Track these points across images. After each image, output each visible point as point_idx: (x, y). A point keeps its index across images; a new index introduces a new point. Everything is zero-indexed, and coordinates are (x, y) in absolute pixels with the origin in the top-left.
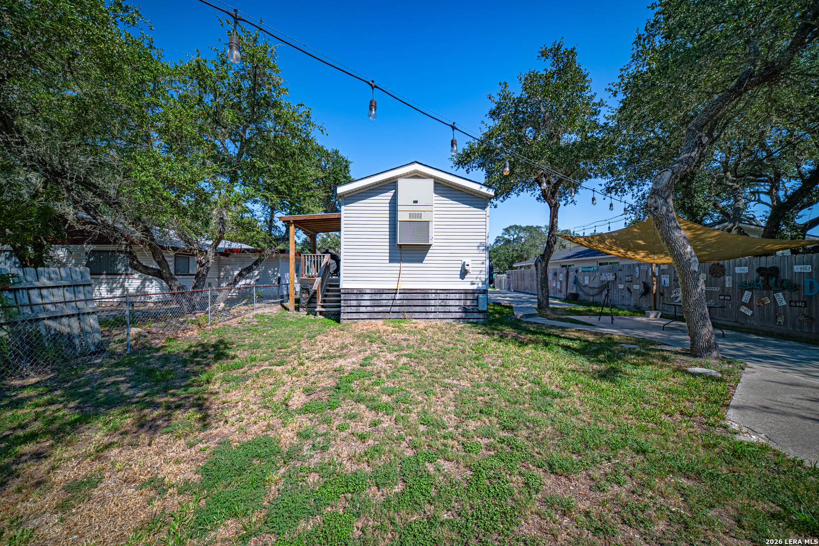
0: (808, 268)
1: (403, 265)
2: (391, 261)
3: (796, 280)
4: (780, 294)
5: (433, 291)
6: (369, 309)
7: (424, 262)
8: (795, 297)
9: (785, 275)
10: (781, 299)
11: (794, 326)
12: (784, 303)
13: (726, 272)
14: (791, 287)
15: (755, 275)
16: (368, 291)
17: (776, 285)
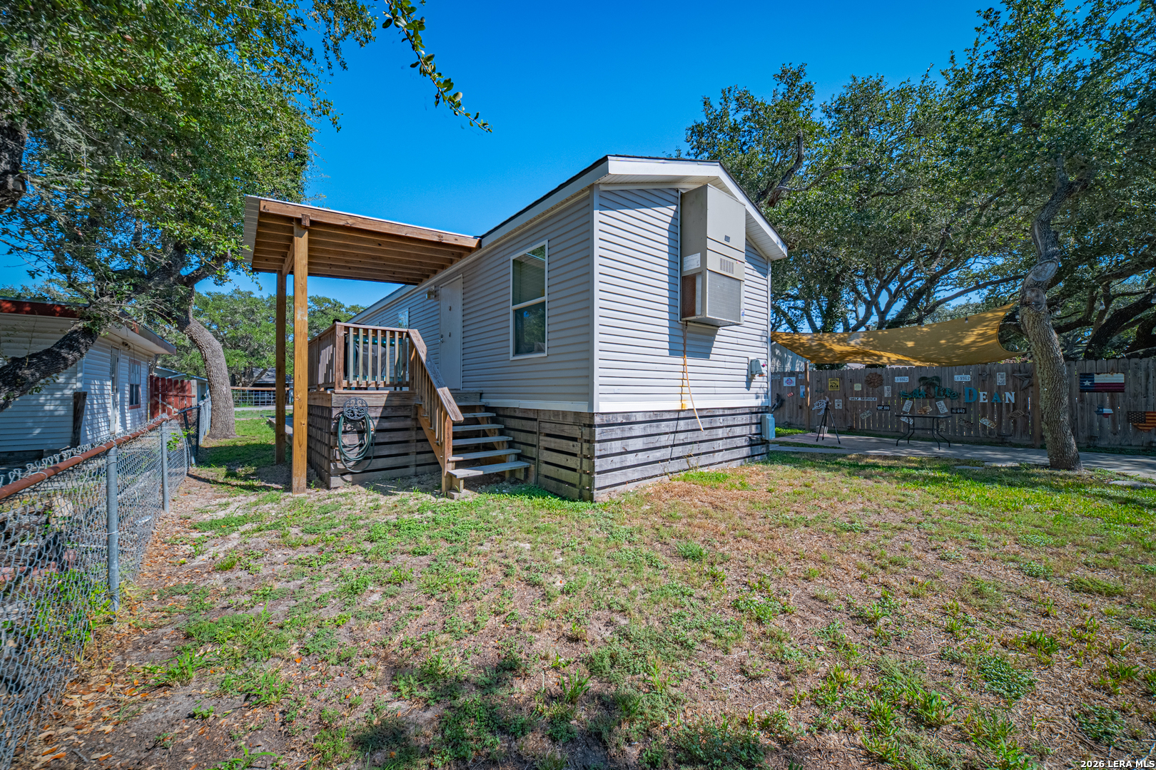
0: (968, 378)
1: (690, 361)
2: (673, 352)
3: (956, 389)
4: (942, 402)
5: (721, 412)
6: (642, 457)
7: (712, 357)
8: (956, 404)
9: (946, 385)
10: (943, 407)
11: (954, 431)
12: (946, 410)
13: (885, 382)
14: (952, 395)
15: (916, 385)
16: (640, 418)
17: (939, 394)
